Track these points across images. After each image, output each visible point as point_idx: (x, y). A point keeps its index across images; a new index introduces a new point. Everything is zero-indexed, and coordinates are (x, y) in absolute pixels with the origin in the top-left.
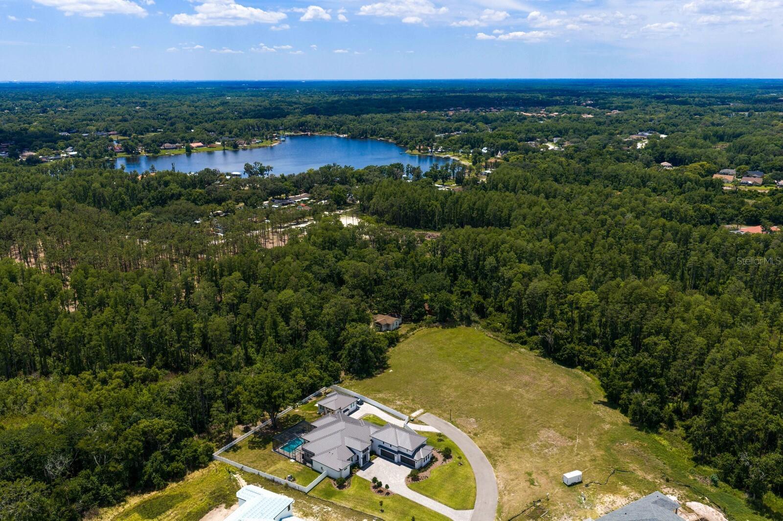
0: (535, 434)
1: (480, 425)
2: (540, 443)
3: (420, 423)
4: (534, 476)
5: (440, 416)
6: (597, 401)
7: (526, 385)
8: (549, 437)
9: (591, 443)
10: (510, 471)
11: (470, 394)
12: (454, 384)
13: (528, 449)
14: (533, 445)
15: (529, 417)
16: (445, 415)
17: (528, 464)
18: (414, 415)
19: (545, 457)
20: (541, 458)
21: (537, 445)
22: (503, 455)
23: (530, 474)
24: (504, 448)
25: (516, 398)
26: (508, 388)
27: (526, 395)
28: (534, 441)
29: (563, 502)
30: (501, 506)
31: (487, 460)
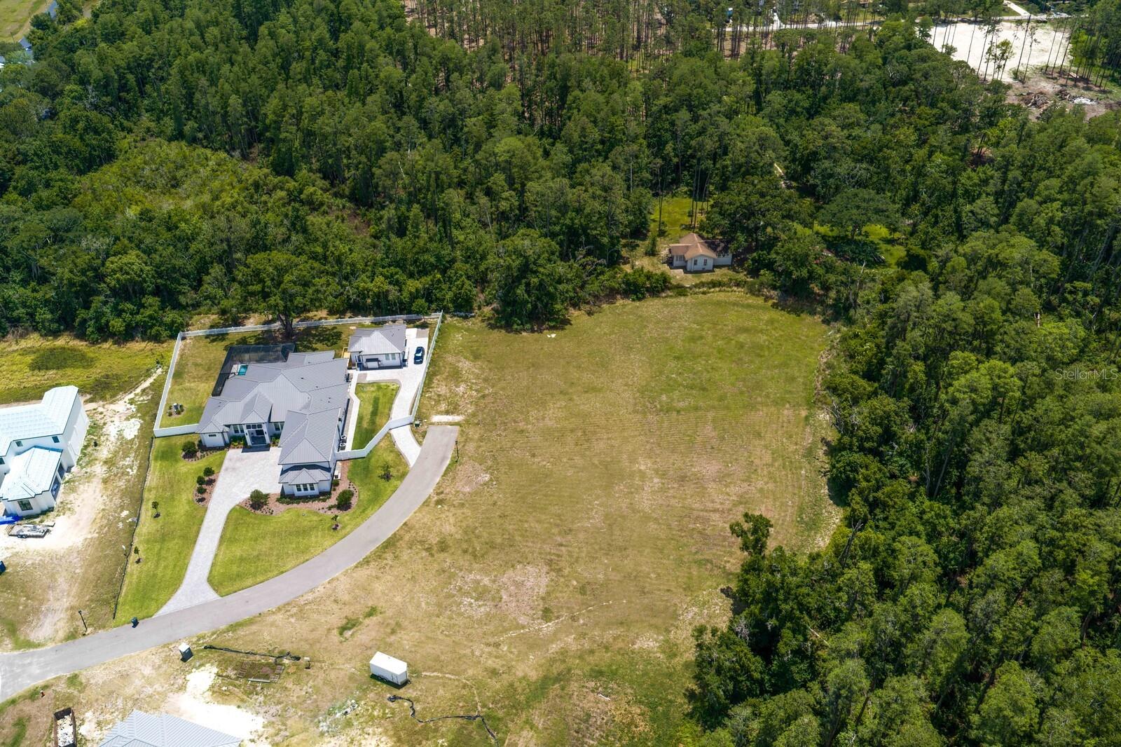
1: (475, 493)
2: (485, 583)
3: (421, 435)
4: (370, 620)
5: (462, 442)
7: (682, 478)
8: (520, 584)
9: (555, 647)
10: (361, 587)
11: (572, 436)
12: (584, 407)
13: (451, 576)
14: (472, 577)
15: (567, 532)
16: (471, 446)
17: (403, 597)
18: (441, 418)
19: (443, 608)
20: (438, 604)
21: (477, 582)
22: (405, 558)
23: (371, 614)
24: (428, 549)
25: (619, 488)
27: (643, 495)
28: (484, 571)
29: (317, 690)
30: (251, 622)
31: (373, 548)
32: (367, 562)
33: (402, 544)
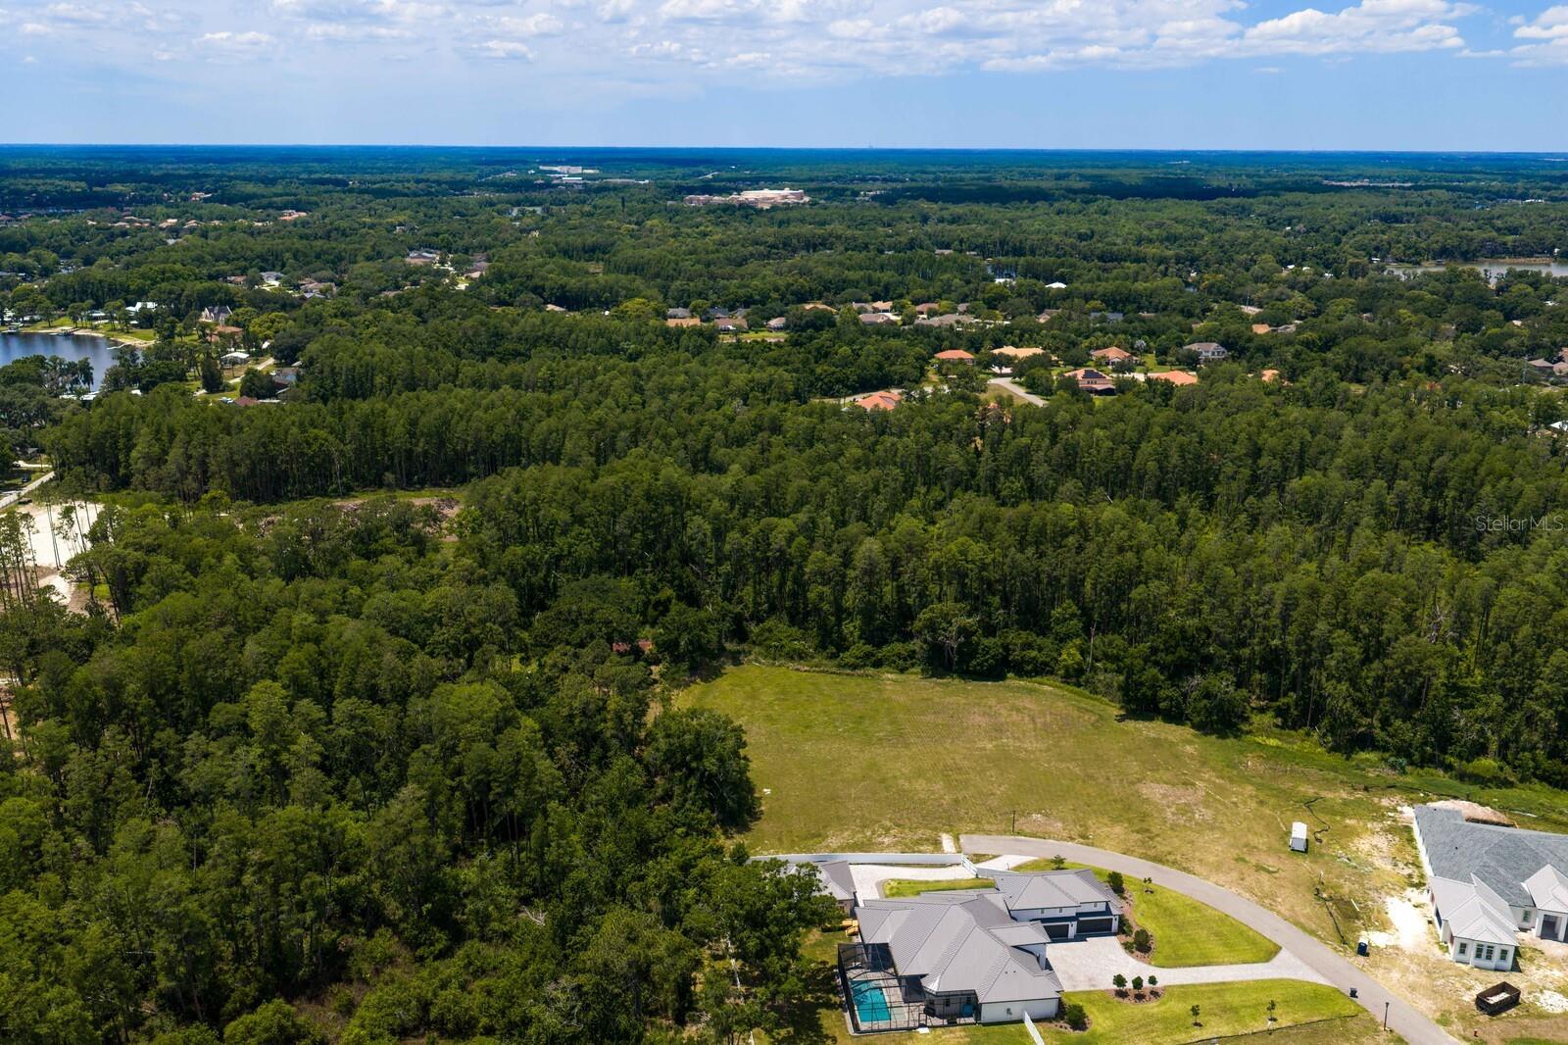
1: (1062, 820)
2: (1173, 810)
3: (984, 856)
4: (1251, 860)
5: (985, 832)
6: (1115, 717)
7: (998, 730)
8: (1164, 795)
9: (1218, 781)
10: (1218, 868)
11: (956, 776)
12: (905, 771)
13: (1177, 825)
14: (1171, 816)
15: (1091, 777)
17: (1214, 846)
19: (1214, 827)
20: (1212, 829)
21: (1175, 813)
22: (1168, 849)
23: (1243, 860)
24: (1150, 838)
25: (1023, 756)
28: (1161, 811)
29: (1339, 877)
30: (1297, 924)
31: (1165, 868)
32: (1185, 869)
33: (1151, 853)
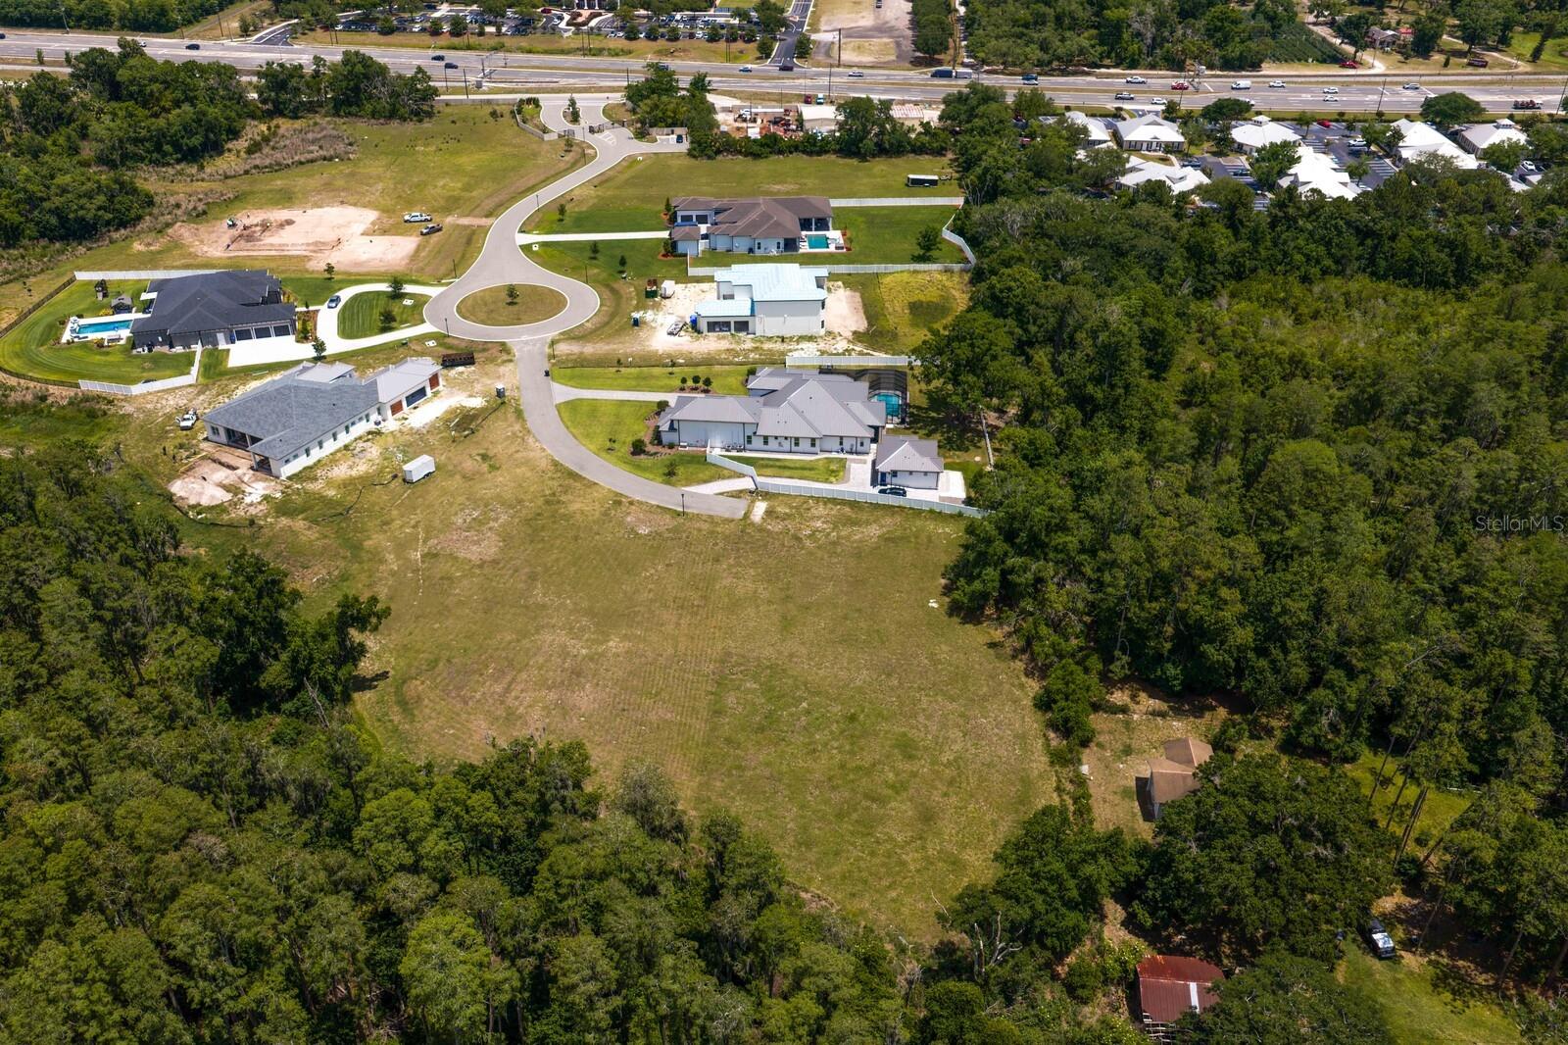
0: (506, 538)
1: (621, 524)
2: (492, 524)
3: (737, 494)
4: (485, 467)
5: (711, 520)
6: (381, 684)
7: (577, 673)
8: (477, 543)
9: (391, 557)
10: (527, 462)
11: (694, 597)
12: (751, 611)
13: (511, 506)
14: (503, 518)
15: (533, 578)
16: (705, 526)
17: (501, 483)
18: (761, 507)
19: (474, 500)
20: (481, 499)
21: (496, 520)
22: (550, 483)
23: (493, 468)
24: (554, 494)
25: (585, 621)
26: (614, 644)
27: (562, 637)
